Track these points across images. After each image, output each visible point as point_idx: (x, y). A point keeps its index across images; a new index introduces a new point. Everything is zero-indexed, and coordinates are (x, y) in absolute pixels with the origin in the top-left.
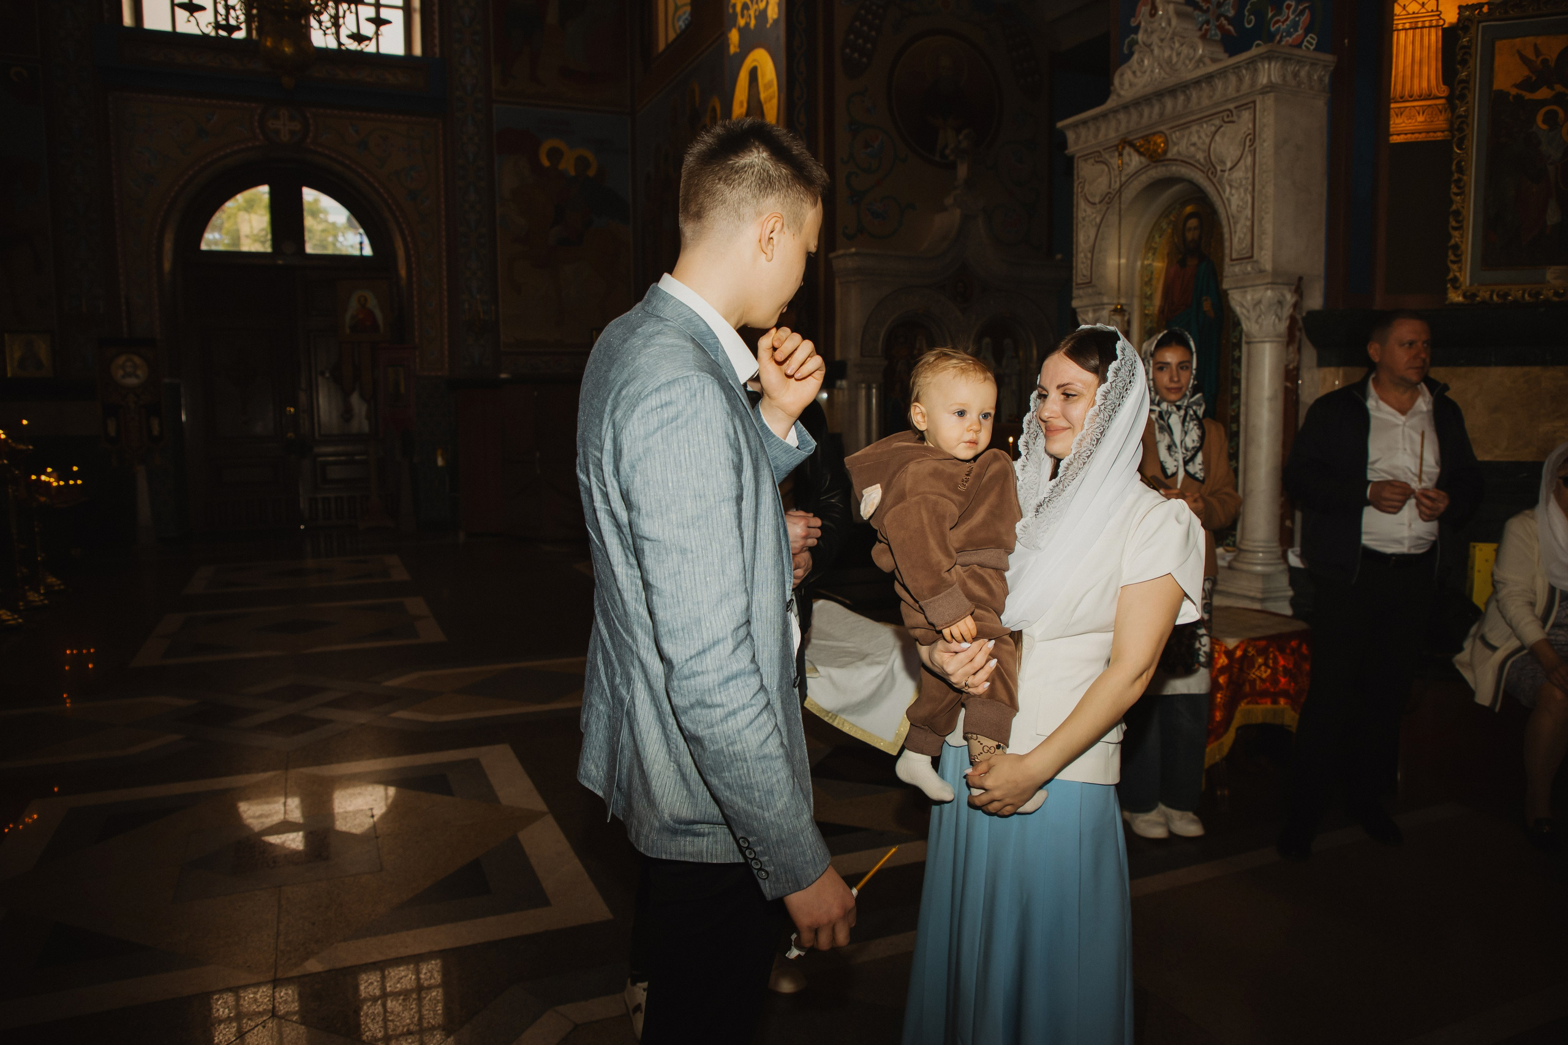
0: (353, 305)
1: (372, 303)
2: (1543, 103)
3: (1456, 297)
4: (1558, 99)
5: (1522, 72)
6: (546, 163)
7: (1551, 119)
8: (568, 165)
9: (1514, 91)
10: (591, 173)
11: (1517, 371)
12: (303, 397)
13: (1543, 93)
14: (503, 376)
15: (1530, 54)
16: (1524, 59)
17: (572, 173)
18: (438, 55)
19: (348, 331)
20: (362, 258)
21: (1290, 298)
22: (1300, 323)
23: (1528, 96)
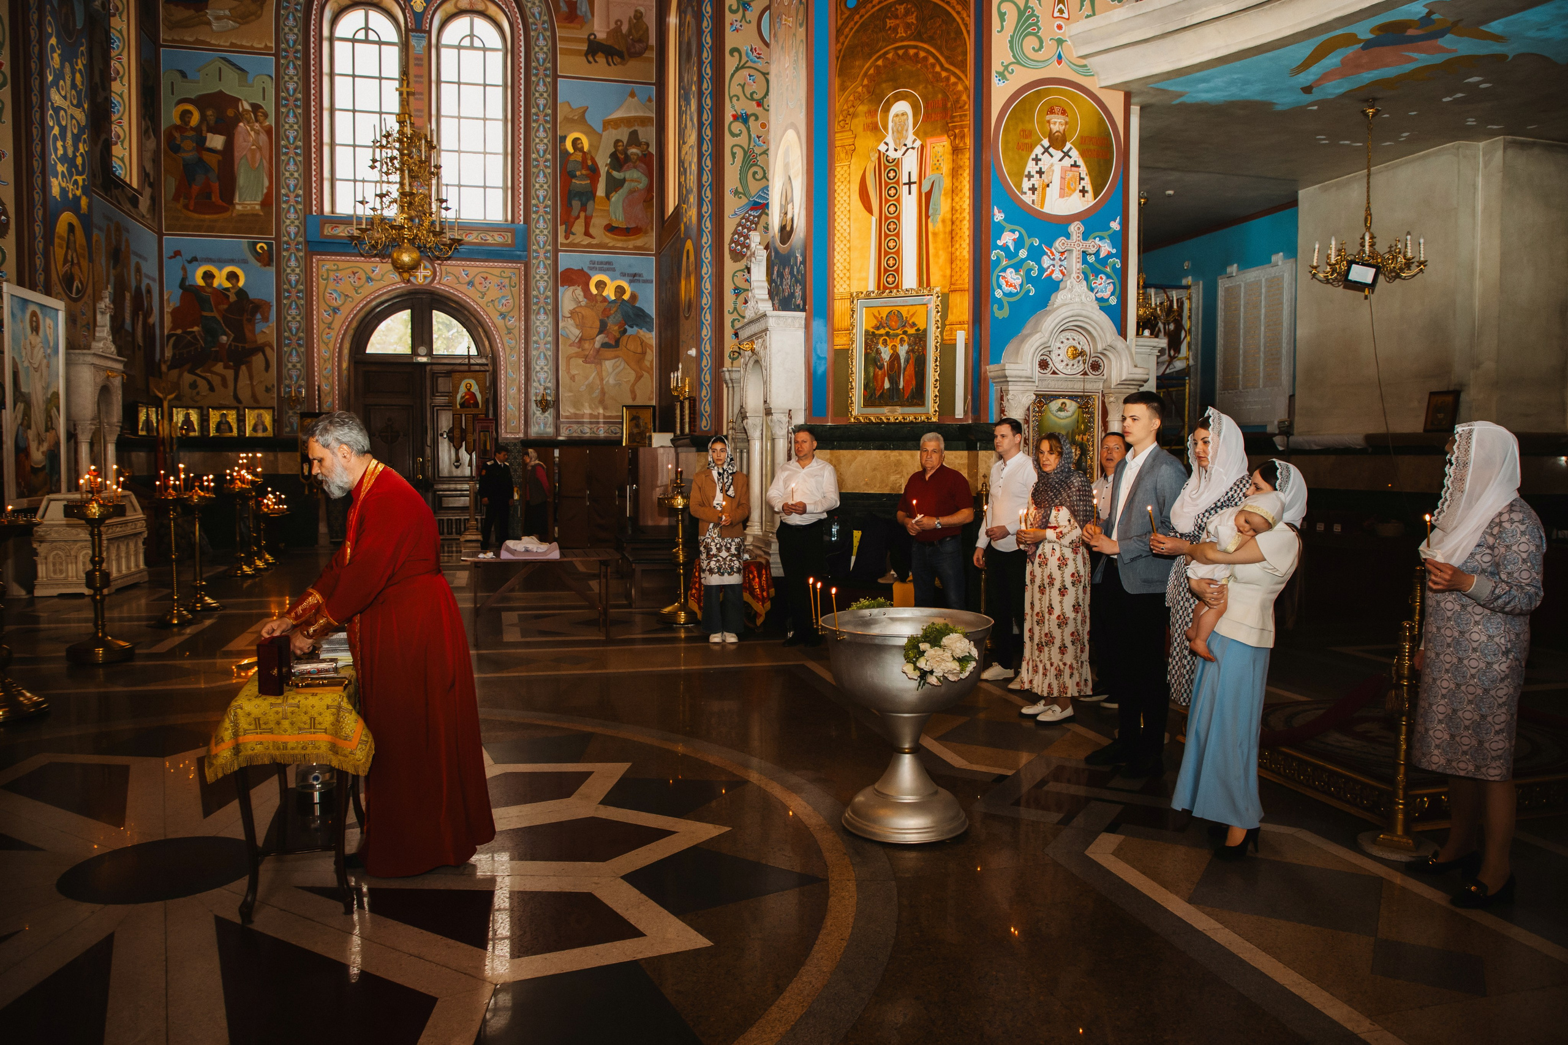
0: (462, 390)
1: (475, 388)
2: (881, 335)
3: (852, 420)
4: (887, 334)
5: (874, 322)
6: (594, 291)
7: (885, 342)
8: (610, 293)
9: (872, 330)
10: (626, 297)
11: (882, 452)
12: (428, 451)
13: (882, 331)
14: (560, 438)
15: (877, 315)
16: (874, 316)
17: (613, 298)
18: (522, 223)
19: (458, 407)
20: (469, 357)
21: (785, 419)
22: (791, 431)
23: (877, 332)
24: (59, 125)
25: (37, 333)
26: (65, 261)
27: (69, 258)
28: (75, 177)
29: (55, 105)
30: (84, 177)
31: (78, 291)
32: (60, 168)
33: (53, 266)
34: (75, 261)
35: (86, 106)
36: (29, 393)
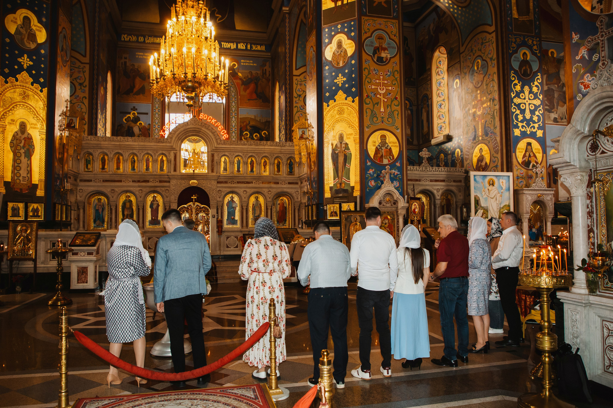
24: (519, 109)
25: (493, 186)
26: (524, 156)
27: (527, 154)
28: (532, 125)
29: (517, 104)
30: (540, 123)
31: (533, 166)
32: (520, 124)
33: (514, 160)
34: (532, 155)
35: (541, 97)
36: (487, 207)
